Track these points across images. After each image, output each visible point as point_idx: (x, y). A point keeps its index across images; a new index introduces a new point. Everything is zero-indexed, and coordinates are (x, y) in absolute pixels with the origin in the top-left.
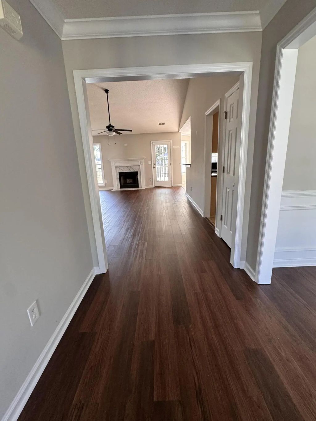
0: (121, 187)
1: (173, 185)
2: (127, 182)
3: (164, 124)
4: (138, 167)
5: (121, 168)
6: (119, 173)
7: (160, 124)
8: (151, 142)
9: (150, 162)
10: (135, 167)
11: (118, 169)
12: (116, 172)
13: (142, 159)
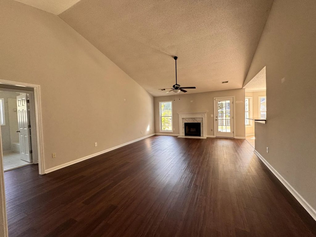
0: (186, 135)
1: (236, 137)
2: (191, 131)
3: (227, 82)
4: (201, 119)
5: (187, 120)
6: (185, 123)
7: (223, 83)
8: (214, 99)
9: (212, 116)
10: (198, 119)
11: (184, 120)
12: (183, 122)
13: (206, 113)
